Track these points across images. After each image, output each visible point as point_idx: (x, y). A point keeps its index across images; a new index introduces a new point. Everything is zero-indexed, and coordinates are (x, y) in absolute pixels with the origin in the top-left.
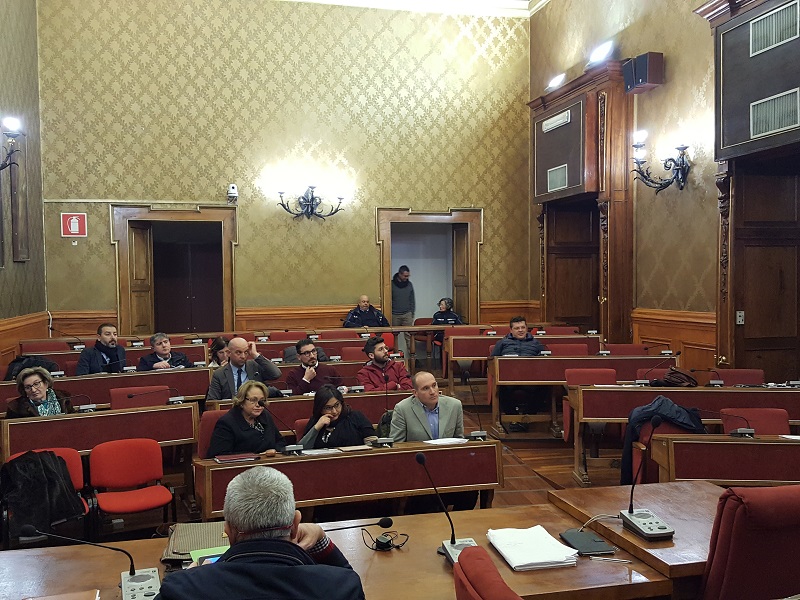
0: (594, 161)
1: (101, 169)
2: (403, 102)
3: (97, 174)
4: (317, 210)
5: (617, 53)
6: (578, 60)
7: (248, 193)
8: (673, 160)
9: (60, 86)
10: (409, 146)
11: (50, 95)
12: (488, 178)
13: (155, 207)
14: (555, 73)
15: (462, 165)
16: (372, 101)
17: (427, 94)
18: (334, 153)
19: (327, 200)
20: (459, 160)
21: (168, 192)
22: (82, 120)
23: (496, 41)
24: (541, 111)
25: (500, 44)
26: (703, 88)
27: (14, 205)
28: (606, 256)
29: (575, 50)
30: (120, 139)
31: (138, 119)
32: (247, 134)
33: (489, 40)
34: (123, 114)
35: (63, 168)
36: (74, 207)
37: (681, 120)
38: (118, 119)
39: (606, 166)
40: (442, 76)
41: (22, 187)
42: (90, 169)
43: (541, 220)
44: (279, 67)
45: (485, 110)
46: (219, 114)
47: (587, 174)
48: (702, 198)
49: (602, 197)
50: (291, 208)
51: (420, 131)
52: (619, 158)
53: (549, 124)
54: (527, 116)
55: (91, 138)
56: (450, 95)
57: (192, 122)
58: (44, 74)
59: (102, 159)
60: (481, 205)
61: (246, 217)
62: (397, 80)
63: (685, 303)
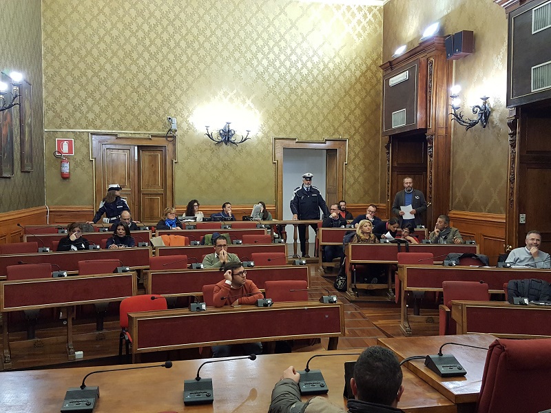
0: (424, 107)
1: (84, 109)
2: (293, 64)
3: (81, 112)
4: (232, 139)
5: (442, 31)
6: (415, 36)
7: (184, 126)
8: (479, 107)
9: (57, 51)
10: (297, 96)
11: (49, 57)
12: (352, 118)
13: (121, 136)
14: (399, 45)
15: (334, 108)
16: (271, 63)
17: (310, 59)
18: (244, 100)
19: (239, 133)
20: (332, 105)
21: (129, 125)
22: (72, 75)
23: (359, 22)
24: (390, 71)
25: (362, 25)
26: (501, 57)
27: (22, 133)
28: (431, 173)
29: (414, 28)
30: (97, 88)
31: (110, 74)
32: (185, 86)
33: (354, 22)
34: (100, 71)
35: (58, 108)
36: (65, 134)
37: (485, 78)
38: (96, 74)
39: (432, 111)
40: (321, 46)
41: (28, 120)
42: (76, 109)
43: (387, 147)
44: (207, 39)
45: (350, 70)
46: (166, 71)
47: (419, 115)
48: (498, 134)
49: (429, 132)
50: (215, 137)
51: (304, 85)
52: (442, 105)
53: (394, 81)
54: (380, 74)
55: (77, 87)
56: (326, 60)
57: (147, 77)
58: (46, 43)
59: (84, 101)
60: (346, 137)
61: (183, 143)
62: (289, 49)
63: (485, 208)
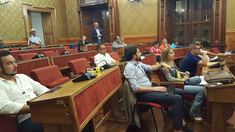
43: (79, 12)
48: (146, 5)
60: (54, 7)
63: (140, 33)
